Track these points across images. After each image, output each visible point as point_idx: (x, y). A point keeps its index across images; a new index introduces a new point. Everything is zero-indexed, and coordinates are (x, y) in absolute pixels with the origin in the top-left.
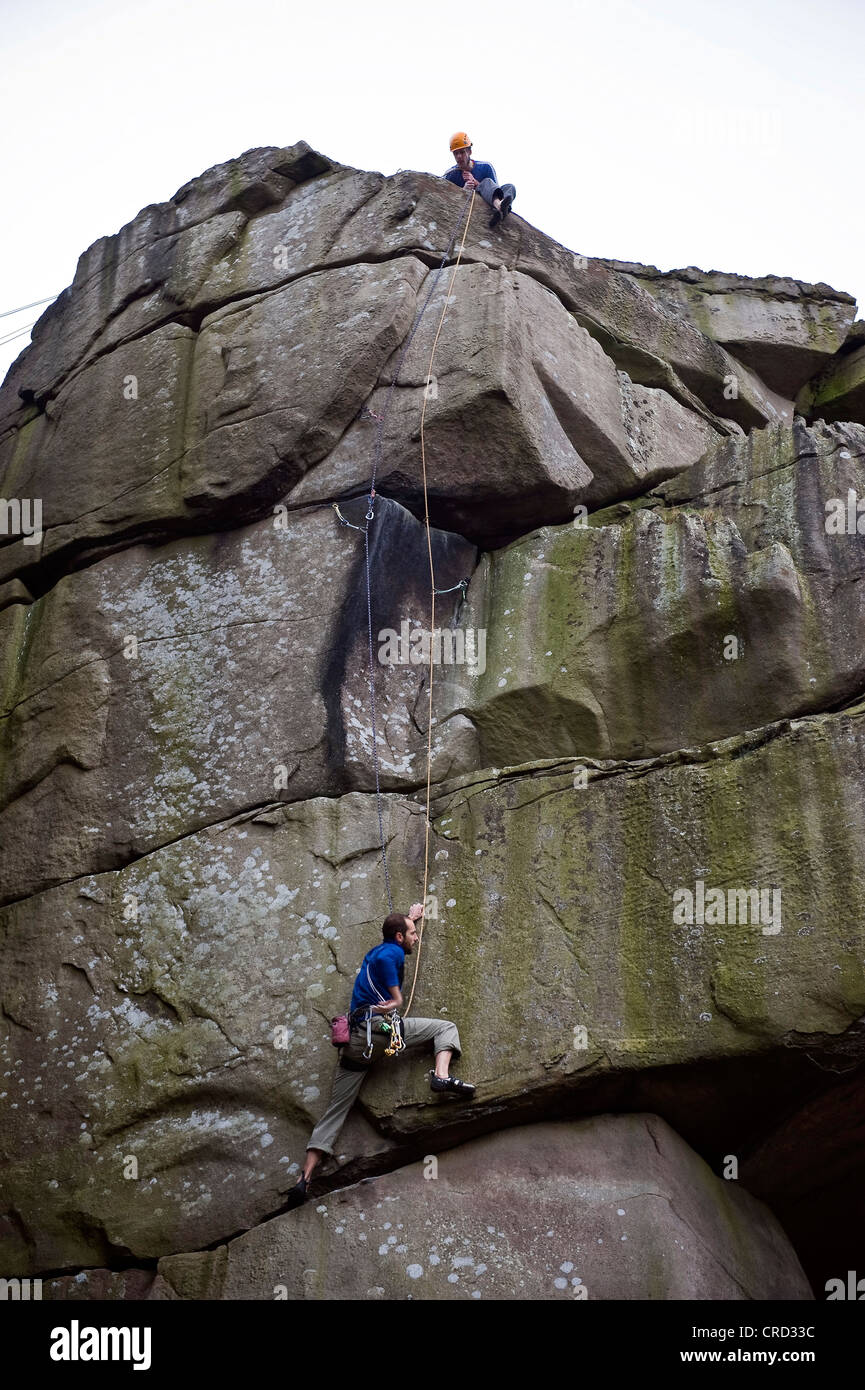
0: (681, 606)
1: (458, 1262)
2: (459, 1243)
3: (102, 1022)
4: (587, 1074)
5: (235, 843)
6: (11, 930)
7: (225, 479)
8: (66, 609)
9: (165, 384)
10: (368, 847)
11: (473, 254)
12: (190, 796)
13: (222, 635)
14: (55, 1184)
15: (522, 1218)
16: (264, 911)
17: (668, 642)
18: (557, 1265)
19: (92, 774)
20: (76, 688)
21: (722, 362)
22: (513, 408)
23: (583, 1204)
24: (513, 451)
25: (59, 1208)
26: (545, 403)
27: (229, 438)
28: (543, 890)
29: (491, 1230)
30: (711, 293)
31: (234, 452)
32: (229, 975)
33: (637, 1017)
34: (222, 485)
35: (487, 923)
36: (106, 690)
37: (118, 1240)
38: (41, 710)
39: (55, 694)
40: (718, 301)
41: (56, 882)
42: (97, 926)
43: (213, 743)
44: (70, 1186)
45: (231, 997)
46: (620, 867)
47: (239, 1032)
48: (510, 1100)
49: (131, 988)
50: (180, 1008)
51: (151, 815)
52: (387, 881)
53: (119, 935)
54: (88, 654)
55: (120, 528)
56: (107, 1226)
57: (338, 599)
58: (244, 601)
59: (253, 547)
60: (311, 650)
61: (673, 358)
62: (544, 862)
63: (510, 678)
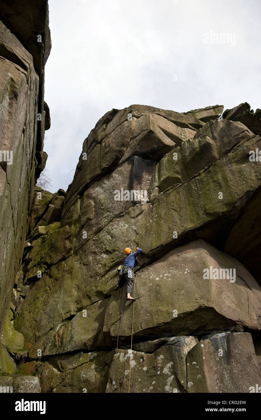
0: (191, 153)
1: (165, 275)
2: (165, 272)
3: (99, 259)
4: (184, 233)
5: (118, 221)
6: (83, 250)
7: (107, 164)
8: (86, 196)
9: (97, 154)
10: (140, 212)
11: (145, 114)
12: (109, 217)
13: (111, 189)
14: (94, 288)
15: (177, 264)
16: (123, 230)
17: (190, 160)
18: (184, 269)
19: (93, 220)
20: (88, 207)
21: (199, 121)
22: (155, 133)
23: (188, 258)
24: (157, 141)
25: (95, 291)
26: (162, 132)
27: (107, 157)
28: (172, 207)
29: (171, 268)
30: (195, 113)
31: (108, 159)
32: (119, 242)
33: (192, 221)
34: (107, 165)
35: (163, 217)
36: (93, 205)
37: (105, 293)
38: (83, 213)
39: (85, 209)
40: (198, 113)
41: (90, 239)
42: (96, 244)
43: (112, 206)
44: (96, 287)
45: (119, 246)
46: (186, 198)
47: (121, 251)
48: (170, 243)
49: (103, 251)
50: (111, 251)
51: (103, 222)
52: (145, 217)
53: (100, 244)
54: (90, 201)
55: (92, 179)
56: (103, 291)
57: (129, 175)
58: (114, 182)
59: (115, 173)
60: (126, 185)
61: (189, 122)
62: (172, 203)
63: (163, 178)
